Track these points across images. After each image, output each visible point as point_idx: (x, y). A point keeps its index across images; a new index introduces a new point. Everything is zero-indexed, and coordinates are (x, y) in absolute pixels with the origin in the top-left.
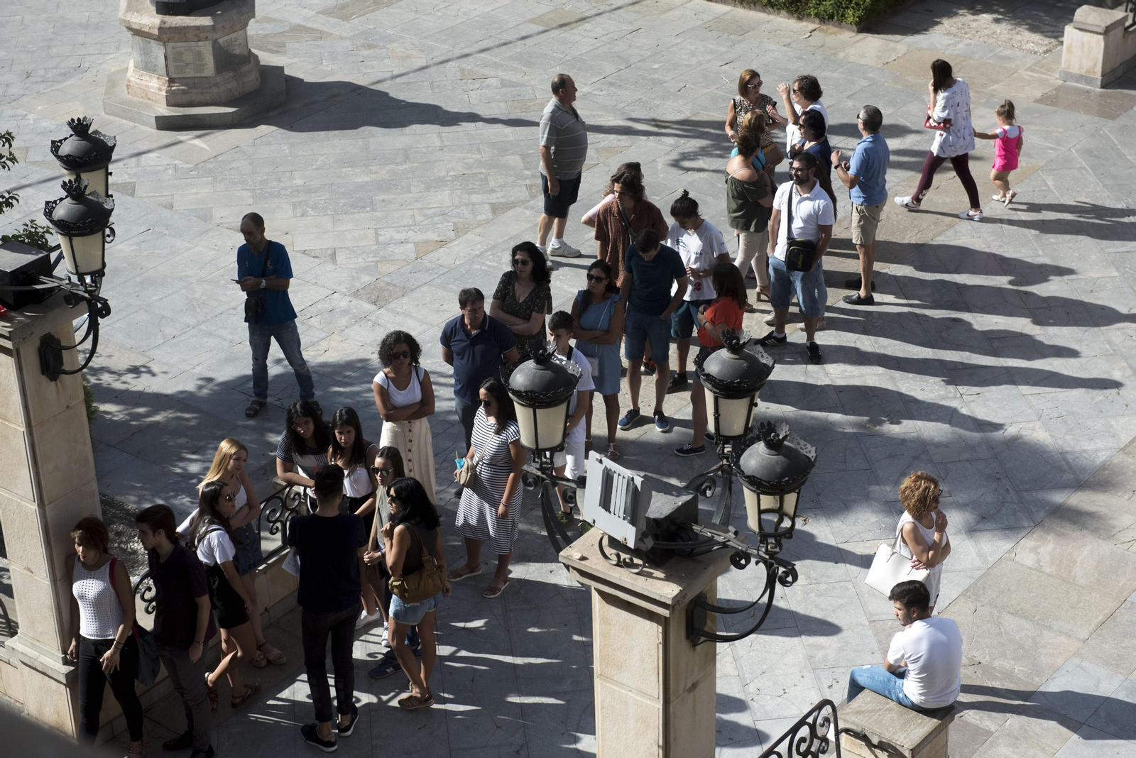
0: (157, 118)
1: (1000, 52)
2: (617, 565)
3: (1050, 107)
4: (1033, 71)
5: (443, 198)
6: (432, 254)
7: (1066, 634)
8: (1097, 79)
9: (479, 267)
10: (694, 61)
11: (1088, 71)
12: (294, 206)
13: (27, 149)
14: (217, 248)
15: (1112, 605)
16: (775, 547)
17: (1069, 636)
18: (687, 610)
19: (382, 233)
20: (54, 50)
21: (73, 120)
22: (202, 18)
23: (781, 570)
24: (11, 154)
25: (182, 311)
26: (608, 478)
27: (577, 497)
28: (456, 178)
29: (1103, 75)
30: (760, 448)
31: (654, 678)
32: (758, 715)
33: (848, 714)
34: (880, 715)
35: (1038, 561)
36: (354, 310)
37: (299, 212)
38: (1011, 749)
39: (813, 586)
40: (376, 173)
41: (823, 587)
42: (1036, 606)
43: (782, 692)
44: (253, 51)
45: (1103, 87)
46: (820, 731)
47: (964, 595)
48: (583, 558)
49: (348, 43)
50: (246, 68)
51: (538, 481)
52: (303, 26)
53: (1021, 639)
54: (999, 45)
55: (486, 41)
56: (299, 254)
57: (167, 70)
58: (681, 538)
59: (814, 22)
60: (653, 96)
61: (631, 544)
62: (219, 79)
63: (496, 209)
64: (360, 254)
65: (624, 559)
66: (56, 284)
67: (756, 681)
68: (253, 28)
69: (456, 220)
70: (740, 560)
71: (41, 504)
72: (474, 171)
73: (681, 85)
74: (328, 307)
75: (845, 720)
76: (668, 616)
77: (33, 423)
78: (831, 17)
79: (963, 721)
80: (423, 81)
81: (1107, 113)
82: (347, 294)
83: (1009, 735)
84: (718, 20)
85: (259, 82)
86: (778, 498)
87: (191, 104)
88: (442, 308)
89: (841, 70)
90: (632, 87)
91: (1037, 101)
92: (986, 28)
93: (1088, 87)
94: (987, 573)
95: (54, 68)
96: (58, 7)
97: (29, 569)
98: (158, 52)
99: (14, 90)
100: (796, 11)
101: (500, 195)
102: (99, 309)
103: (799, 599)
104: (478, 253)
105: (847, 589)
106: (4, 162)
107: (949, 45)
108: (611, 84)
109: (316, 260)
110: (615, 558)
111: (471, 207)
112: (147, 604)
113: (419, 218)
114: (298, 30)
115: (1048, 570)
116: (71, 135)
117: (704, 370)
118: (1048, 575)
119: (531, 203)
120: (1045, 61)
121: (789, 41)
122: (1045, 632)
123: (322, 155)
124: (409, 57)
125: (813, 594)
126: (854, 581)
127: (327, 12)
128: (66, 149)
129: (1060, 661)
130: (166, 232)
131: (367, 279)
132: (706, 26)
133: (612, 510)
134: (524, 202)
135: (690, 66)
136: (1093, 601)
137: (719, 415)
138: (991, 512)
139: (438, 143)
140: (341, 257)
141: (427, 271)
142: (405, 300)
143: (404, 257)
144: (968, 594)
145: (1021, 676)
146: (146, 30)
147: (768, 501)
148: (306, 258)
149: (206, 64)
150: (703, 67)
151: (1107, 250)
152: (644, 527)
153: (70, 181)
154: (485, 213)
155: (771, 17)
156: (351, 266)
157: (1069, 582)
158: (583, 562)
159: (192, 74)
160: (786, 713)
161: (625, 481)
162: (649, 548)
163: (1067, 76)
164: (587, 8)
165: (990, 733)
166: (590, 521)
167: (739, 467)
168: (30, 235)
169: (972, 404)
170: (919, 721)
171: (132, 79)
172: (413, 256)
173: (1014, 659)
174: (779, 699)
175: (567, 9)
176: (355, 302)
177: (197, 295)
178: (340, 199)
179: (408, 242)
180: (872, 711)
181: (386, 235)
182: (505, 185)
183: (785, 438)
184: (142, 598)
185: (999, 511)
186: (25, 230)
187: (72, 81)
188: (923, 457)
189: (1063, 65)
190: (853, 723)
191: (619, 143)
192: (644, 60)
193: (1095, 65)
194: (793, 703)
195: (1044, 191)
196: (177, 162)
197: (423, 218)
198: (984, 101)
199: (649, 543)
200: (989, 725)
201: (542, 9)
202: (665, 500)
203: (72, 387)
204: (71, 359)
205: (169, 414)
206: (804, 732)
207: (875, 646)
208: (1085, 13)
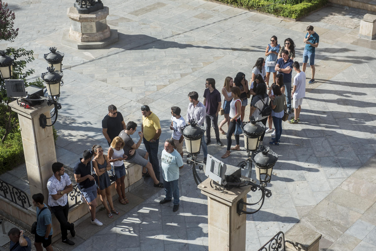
0: (78, 46)
1: (340, 28)
2: (216, 189)
3: (355, 46)
4: (350, 34)
5: (165, 72)
6: (162, 89)
7: (357, 212)
8: (370, 37)
9: (176, 93)
10: (244, 30)
11: (368, 34)
12: (120, 73)
13: (38, 55)
14: (96, 86)
15: (372, 203)
16: (265, 185)
17: (358, 212)
18: (237, 204)
19: (147, 82)
20: (47, 24)
21: (51, 48)
22: (92, 15)
23: (267, 192)
24: (32, 57)
25: (84, 106)
26: (213, 163)
27: (204, 168)
28: (170, 65)
29: (373, 36)
30: (260, 154)
31: (227, 225)
32: (260, 235)
33: (288, 236)
34: (298, 237)
35: (349, 189)
36: (138, 106)
37: (121, 75)
38: (339, 248)
39: (278, 195)
40: (145, 63)
41: (281, 195)
42: (348, 203)
43: (268, 228)
44: (108, 25)
45: (372, 39)
46: (279, 241)
47: (325, 199)
48: (205, 187)
49: (137, 23)
50: (106, 30)
51: (192, 163)
52: (124, 18)
53: (343, 213)
54: (340, 26)
55: (180, 23)
56: (121, 89)
57: (82, 31)
58: (236, 181)
59: (282, 18)
60: (231, 41)
61: (220, 183)
62: (97, 34)
63: (182, 75)
64: (140, 89)
65: (218, 188)
66: (45, 99)
67: (259, 224)
68: (108, 18)
69: (169, 79)
70: (254, 189)
71: (39, 166)
72: (175, 63)
73: (240, 37)
74: (130, 105)
75: (287, 238)
76: (231, 206)
77: (37, 141)
78: (288, 16)
79: (324, 239)
80: (160, 35)
82: (135, 101)
83: (338, 243)
84: (252, 17)
85: (110, 35)
86: (266, 170)
87: (89, 41)
88: (165, 106)
89: (290, 33)
90: (225, 38)
91: (351, 44)
92: (336, 20)
93: (368, 39)
94: (332, 193)
95: (47, 30)
96: (48, 11)
97: (35, 186)
98: (79, 25)
99: (35, 36)
100: (277, 14)
101: (183, 71)
102: (58, 107)
103: (273, 199)
104: (176, 89)
105: (289, 196)
106: (30, 60)
107: (324, 26)
108: (219, 37)
109: (126, 90)
110: (215, 187)
111: (174, 75)
112: (71, 197)
113: (158, 78)
114: (122, 19)
115: (352, 192)
116: (50, 53)
117: (244, 129)
118: (352, 193)
119: (193, 74)
120: (354, 31)
121: (274, 24)
122: (350, 211)
123: (129, 58)
124: (156, 27)
125: (278, 198)
126: (291, 194)
127: (131, 13)
128: (48, 57)
129: (355, 220)
130: (80, 81)
131: (142, 97)
132: (249, 19)
133: (214, 172)
134: (191, 73)
135: (243, 31)
136: (366, 201)
137: (248, 143)
138: (334, 173)
139: (164, 55)
140: (134, 90)
141: (160, 94)
142: (153, 103)
143: (153, 90)
144: (326, 199)
145: (342, 225)
146: (75, 18)
147: (263, 171)
148: (123, 90)
149: (93, 29)
150: (247, 32)
151: (373, 91)
152: (224, 178)
153: (50, 67)
154: (179, 77)
155: (269, 16)
156: (137, 93)
157: (358, 195)
158: (205, 188)
159: (89, 32)
160: (268, 235)
161: (218, 164)
162: (226, 184)
163: (361, 35)
164: (212, 13)
165: (332, 243)
166: (207, 176)
167: (254, 160)
168: (38, 82)
169: (329, 139)
170: (310, 239)
171: (71, 33)
172: (156, 90)
173: (340, 219)
174: (267, 231)
175: (205, 13)
176: (138, 104)
177: (89, 101)
178: (134, 71)
179: (154, 85)
180: (295, 235)
181: (148, 83)
182: (185, 68)
183: (268, 151)
184: (70, 195)
185: (336, 173)
186: (36, 81)
187: (52, 34)
188: (313, 155)
189: (360, 32)
190: (289, 239)
191: (220, 55)
192: (229, 29)
193: (370, 32)
194: (271, 232)
195: (353, 72)
196: (84, 59)
197: (159, 78)
198: (335, 43)
199: (226, 183)
200: (332, 240)
201: (198, 13)
202: (231, 170)
203: (50, 130)
204: (49, 122)
205: (80, 138)
206: (274, 241)
207: (297, 214)
208: (367, 16)
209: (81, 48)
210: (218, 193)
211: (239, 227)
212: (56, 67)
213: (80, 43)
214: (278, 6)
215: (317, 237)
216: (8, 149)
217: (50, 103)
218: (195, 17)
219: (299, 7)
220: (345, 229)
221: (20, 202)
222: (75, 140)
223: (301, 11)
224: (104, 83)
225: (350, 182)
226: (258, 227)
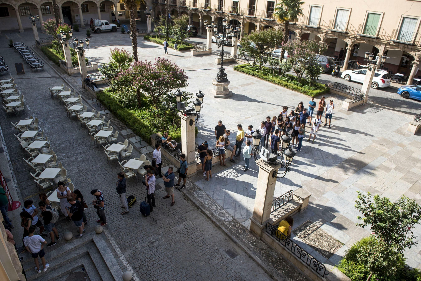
5: (250, 112)
6: (248, 119)
11: (346, 108)
12: (230, 110)
13: (194, 94)
18: (273, 172)
21: (200, 91)
22: (222, 83)
23: (288, 169)
26: (264, 151)
27: (259, 153)
28: (253, 109)
29: (348, 109)
30: (288, 150)
31: (266, 181)
32: (282, 190)
33: (295, 192)
34: (300, 194)
39: (293, 173)
40: (242, 107)
41: (295, 174)
44: (229, 89)
46: (290, 194)
48: (259, 162)
49: (241, 90)
50: (227, 91)
56: (229, 116)
57: (217, 90)
58: (274, 162)
59: (307, 96)
61: (266, 161)
62: (223, 92)
63: (257, 114)
64: (238, 117)
65: (265, 163)
66: (193, 113)
68: (229, 86)
69: (252, 115)
70: (282, 166)
71: (187, 143)
72: (255, 109)
76: (270, 173)
77: (187, 131)
79: (312, 197)
81: (348, 114)
82: (235, 122)
85: (228, 93)
86: (290, 158)
87: (219, 95)
93: (346, 110)
98: (216, 87)
100: (305, 94)
102: (198, 117)
103: (291, 175)
105: (298, 175)
114: (235, 87)
116: (199, 93)
117: (282, 138)
120: (340, 106)
121: (302, 97)
127: (240, 85)
128: (198, 95)
129: (328, 191)
131: (238, 121)
133: (264, 156)
134: (261, 114)
138: (321, 168)
140: (235, 117)
141: (246, 121)
143: (244, 119)
145: (322, 192)
146: (215, 84)
147: (288, 158)
149: (222, 90)
152: (268, 159)
153: (197, 99)
154: (256, 115)
155: (301, 94)
159: (220, 91)
160: (286, 191)
161: (267, 152)
163: (343, 108)
164: (275, 89)
166: (261, 157)
170: (305, 196)
171: (212, 90)
174: (285, 189)
175: (272, 89)
178: (236, 110)
179: (244, 117)
181: (242, 115)
182: (259, 111)
190: (295, 194)
194: (287, 189)
197: (247, 114)
199: (269, 162)
200: (316, 198)
201: (269, 89)
202: (272, 156)
203: (194, 127)
204: (194, 123)
205: (207, 134)
206: (288, 194)
207: (301, 183)
208: (347, 100)
209: (215, 97)
210: (265, 166)
211: (272, 184)
212: (200, 99)
213: (216, 95)
214: (306, 90)
215: (309, 195)
216: (177, 134)
217: (195, 114)
218: (268, 90)
219: (316, 92)
220: (322, 194)
221: (177, 157)
222: (205, 135)
223: (316, 93)
224: (223, 113)
225: (329, 173)
226: (282, 186)
